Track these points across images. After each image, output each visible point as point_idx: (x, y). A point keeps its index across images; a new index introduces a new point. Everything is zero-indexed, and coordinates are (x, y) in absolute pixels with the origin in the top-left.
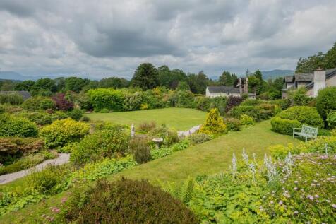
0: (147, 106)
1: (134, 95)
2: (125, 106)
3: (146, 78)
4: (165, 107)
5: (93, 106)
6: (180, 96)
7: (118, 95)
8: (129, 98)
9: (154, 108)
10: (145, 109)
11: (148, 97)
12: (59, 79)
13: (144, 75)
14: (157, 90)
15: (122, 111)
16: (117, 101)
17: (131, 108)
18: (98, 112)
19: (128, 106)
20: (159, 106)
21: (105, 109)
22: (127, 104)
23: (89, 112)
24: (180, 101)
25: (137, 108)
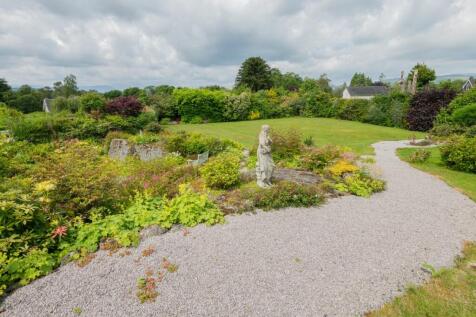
0: (258, 115)
1: (239, 97)
2: (226, 114)
3: (253, 77)
4: (284, 116)
5: (179, 112)
6: (309, 99)
7: (217, 97)
8: (232, 102)
9: (269, 117)
10: (255, 119)
11: (260, 101)
12: (149, 87)
13: (251, 74)
14: (272, 92)
15: (222, 121)
16: (214, 105)
17: (235, 117)
18: (187, 122)
19: (232, 114)
20: (275, 115)
21: (198, 118)
22: (229, 110)
23: (175, 122)
24: (307, 106)
25: (244, 116)
